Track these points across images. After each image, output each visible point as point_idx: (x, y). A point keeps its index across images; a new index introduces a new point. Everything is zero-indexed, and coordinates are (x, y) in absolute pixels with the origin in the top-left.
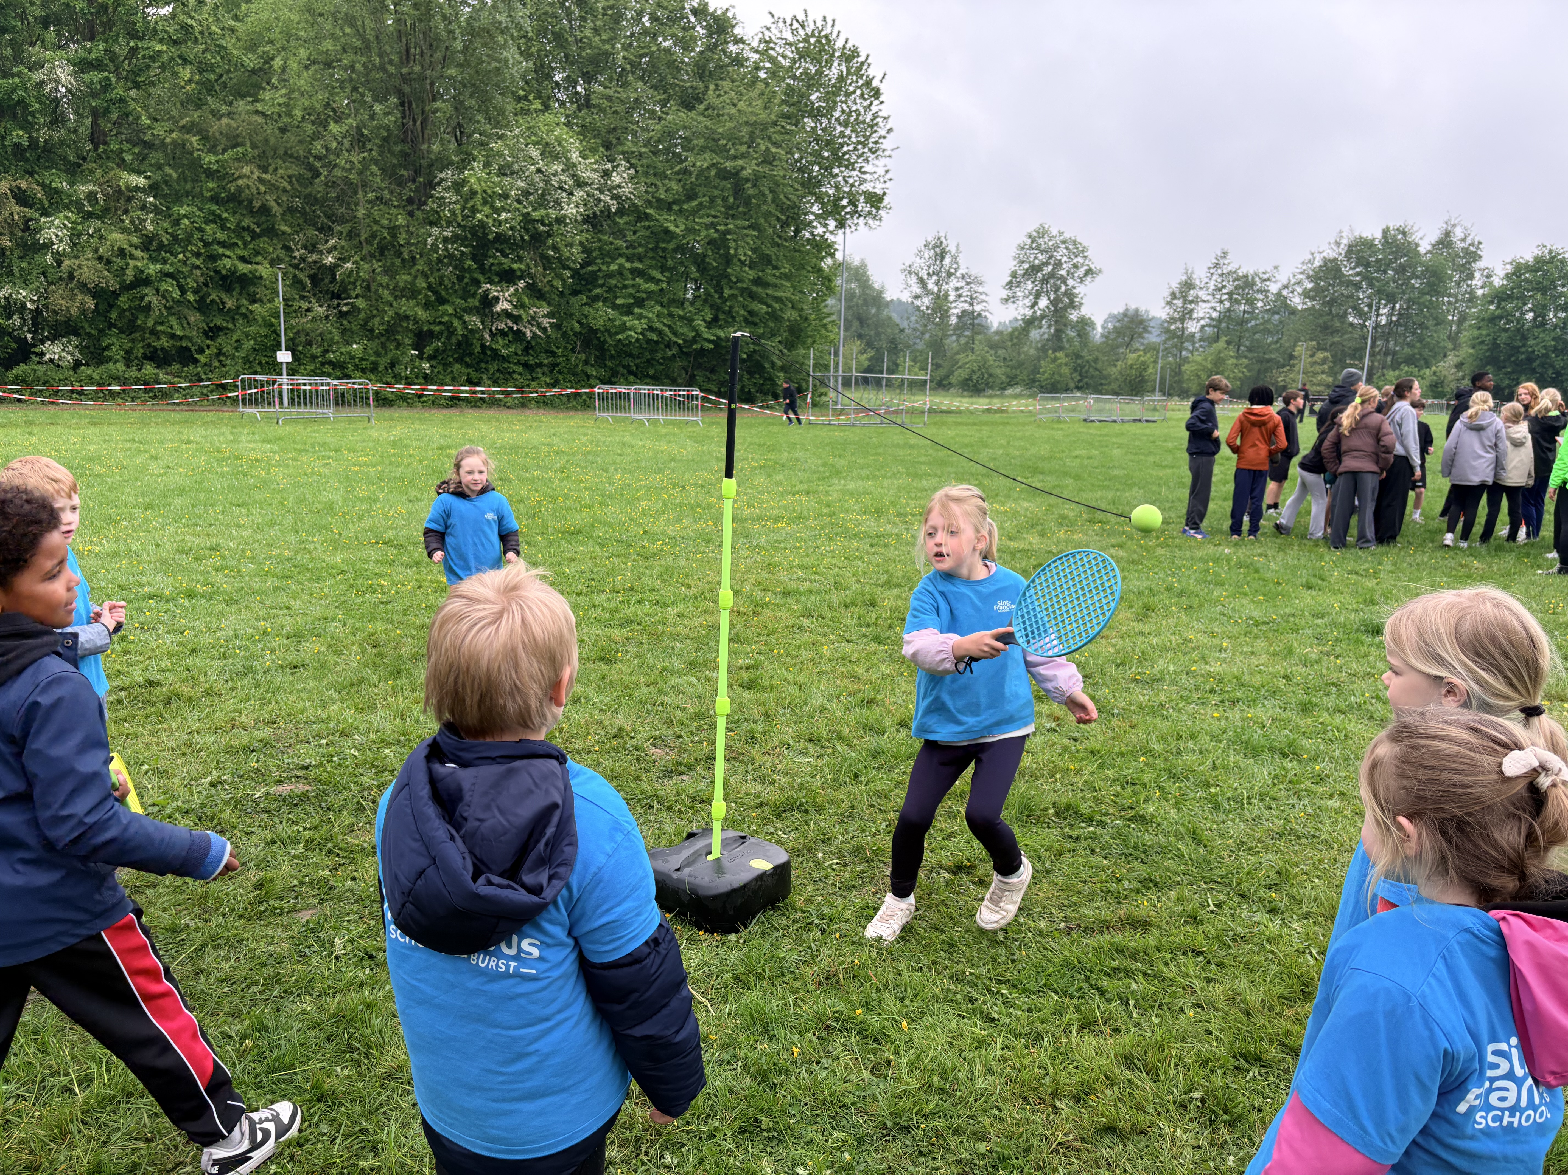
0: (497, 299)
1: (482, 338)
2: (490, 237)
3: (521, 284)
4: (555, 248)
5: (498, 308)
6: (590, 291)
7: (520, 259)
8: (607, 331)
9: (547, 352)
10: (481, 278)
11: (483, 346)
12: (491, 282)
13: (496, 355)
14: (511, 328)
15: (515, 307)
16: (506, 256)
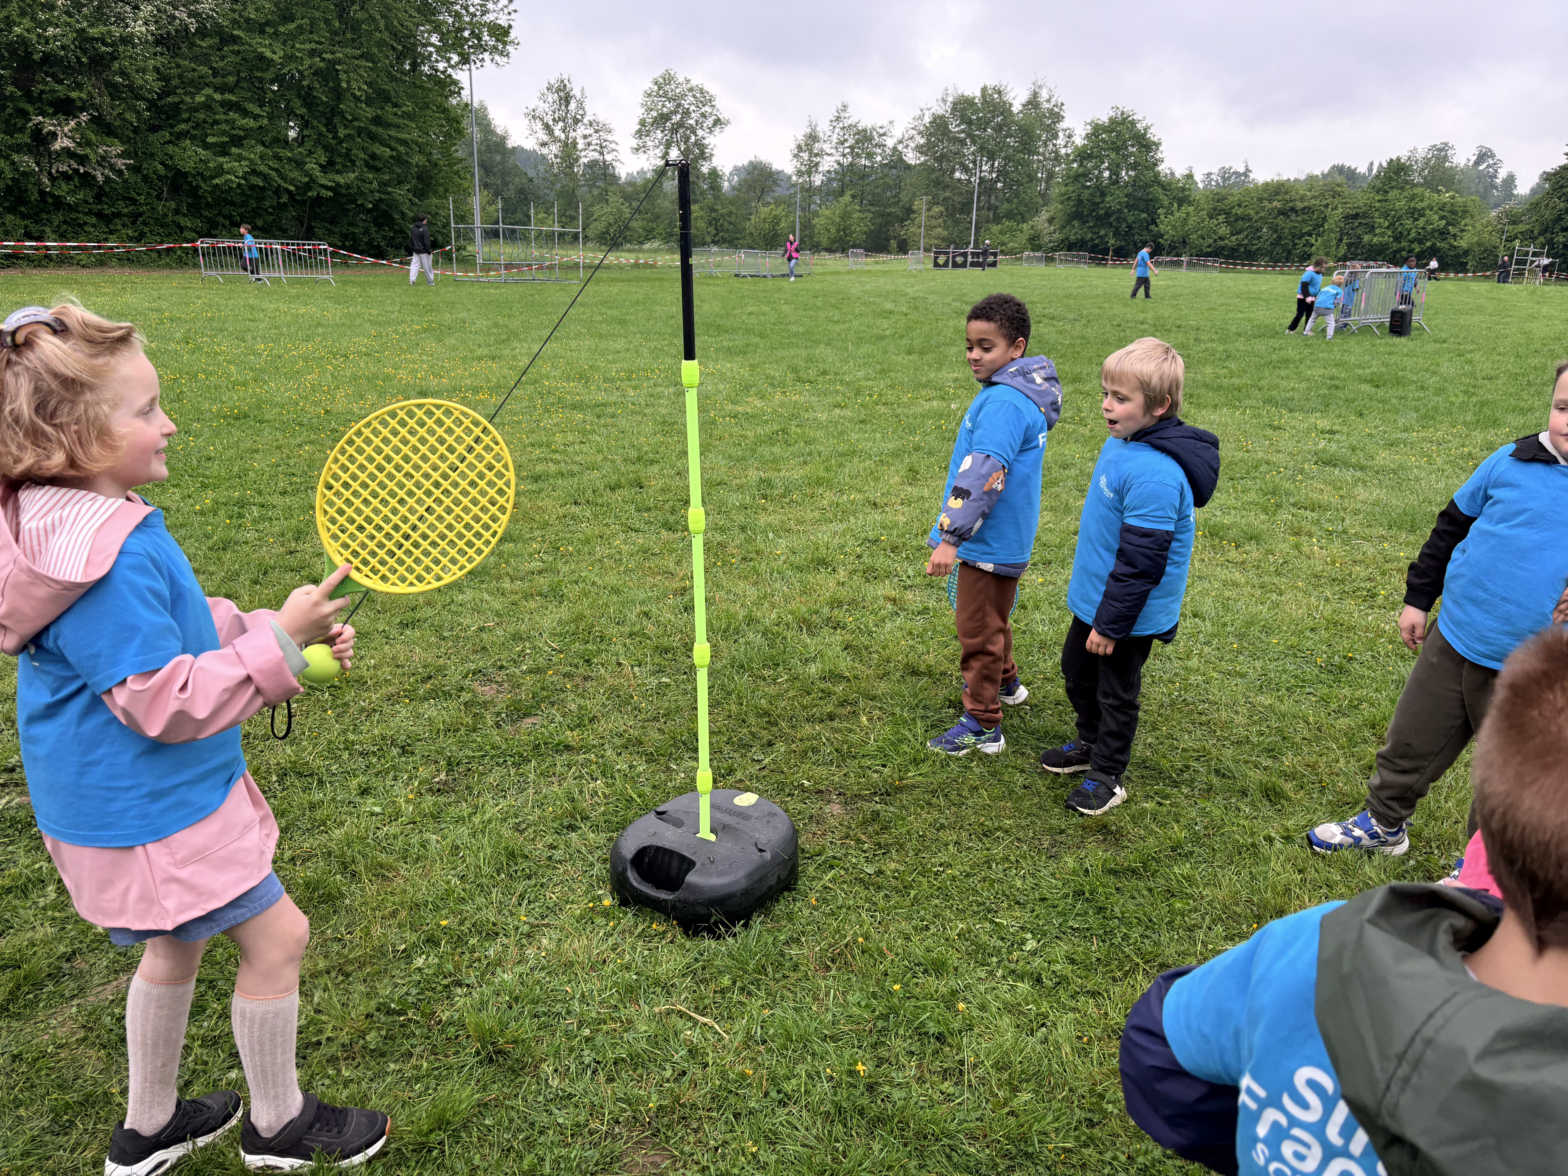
0: (54, 135)
1: (39, 183)
2: (36, 57)
3: (84, 117)
4: (123, 73)
5: (57, 146)
6: (172, 127)
7: (79, 86)
8: (201, 174)
9: (125, 199)
10: (29, 108)
11: (42, 193)
12: (43, 114)
13: (59, 203)
14: (76, 171)
15: (79, 144)
16: (60, 82)
